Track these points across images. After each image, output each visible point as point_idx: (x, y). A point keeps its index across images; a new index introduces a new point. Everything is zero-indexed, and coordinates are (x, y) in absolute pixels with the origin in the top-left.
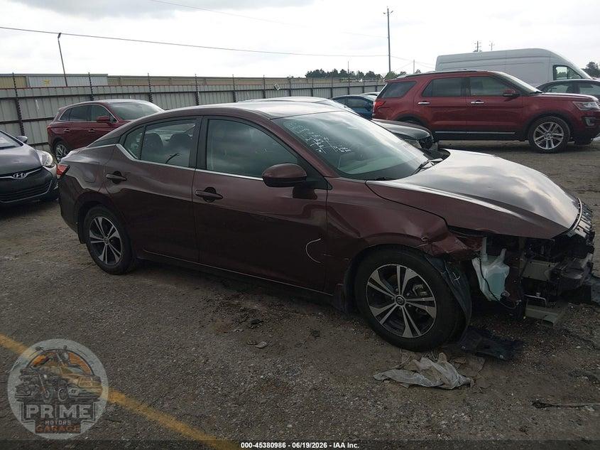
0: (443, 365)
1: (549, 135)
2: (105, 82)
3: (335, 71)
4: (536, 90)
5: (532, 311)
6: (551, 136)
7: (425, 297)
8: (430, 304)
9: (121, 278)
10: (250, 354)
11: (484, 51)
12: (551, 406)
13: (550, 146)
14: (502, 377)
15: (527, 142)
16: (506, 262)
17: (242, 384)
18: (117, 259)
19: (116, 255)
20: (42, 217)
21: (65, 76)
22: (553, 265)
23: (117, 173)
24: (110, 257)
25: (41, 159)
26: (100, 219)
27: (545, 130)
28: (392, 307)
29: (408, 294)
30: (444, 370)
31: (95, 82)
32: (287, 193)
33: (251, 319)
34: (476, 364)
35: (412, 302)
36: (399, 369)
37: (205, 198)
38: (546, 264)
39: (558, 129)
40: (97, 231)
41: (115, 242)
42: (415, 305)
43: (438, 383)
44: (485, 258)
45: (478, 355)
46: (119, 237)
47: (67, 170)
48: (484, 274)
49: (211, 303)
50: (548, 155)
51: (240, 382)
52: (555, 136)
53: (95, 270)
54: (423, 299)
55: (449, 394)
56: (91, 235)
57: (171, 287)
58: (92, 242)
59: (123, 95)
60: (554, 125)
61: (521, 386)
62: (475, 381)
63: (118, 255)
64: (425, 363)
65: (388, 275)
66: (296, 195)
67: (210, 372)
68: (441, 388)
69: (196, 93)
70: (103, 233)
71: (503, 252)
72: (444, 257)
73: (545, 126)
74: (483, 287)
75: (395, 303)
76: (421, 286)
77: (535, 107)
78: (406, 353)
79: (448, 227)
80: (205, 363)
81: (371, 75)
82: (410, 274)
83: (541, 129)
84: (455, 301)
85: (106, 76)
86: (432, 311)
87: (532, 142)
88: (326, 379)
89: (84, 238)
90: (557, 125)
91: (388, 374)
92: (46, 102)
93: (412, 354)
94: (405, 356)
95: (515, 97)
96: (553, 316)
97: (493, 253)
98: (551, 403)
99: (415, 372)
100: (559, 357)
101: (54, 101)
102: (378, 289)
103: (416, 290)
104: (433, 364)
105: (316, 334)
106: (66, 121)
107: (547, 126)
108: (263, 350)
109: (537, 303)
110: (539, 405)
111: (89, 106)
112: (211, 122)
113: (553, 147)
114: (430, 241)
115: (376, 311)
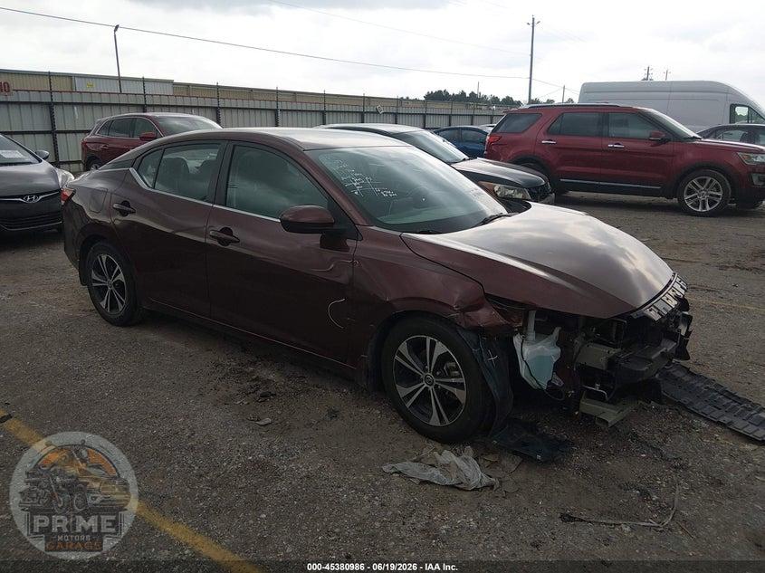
0: (466, 460)
1: (704, 194)
2: (169, 90)
3: (463, 94)
4: (692, 134)
5: (588, 406)
6: (707, 194)
7: (455, 377)
8: (460, 386)
9: (123, 331)
10: (247, 431)
11: (655, 80)
12: (582, 520)
13: (704, 207)
14: (536, 482)
15: (675, 200)
16: (558, 344)
17: (225, 464)
18: (121, 307)
19: (119, 302)
20: (54, 252)
21: (120, 79)
22: (613, 352)
23: (125, 203)
24: (113, 305)
25: (60, 180)
26: (104, 258)
27: (699, 186)
28: (420, 387)
29: (438, 373)
30: (465, 466)
31: (150, 89)
32: (314, 240)
33: (260, 392)
34: (510, 463)
35: (441, 383)
36: (415, 461)
37: (220, 240)
38: (605, 349)
39: (716, 186)
40: (100, 273)
41: (119, 285)
42: (445, 387)
43: (454, 482)
44: (532, 336)
45: (515, 453)
46: (124, 281)
47: (72, 195)
48: (525, 355)
49: (220, 369)
50: (699, 219)
51: (222, 462)
52: (711, 195)
53: (96, 318)
54: (453, 380)
55: (465, 496)
56: (94, 276)
57: (179, 346)
58: (95, 285)
59: (184, 108)
60: (711, 181)
61: (556, 495)
62: (501, 482)
63: (122, 303)
64: (448, 456)
65: (418, 348)
66: (325, 244)
67: (192, 448)
68: (458, 488)
69: (275, 111)
70: (107, 275)
71: (557, 331)
72: (478, 330)
73: (699, 181)
74: (523, 371)
75: (424, 382)
76: (453, 364)
77: (690, 155)
78: (433, 444)
79: (487, 296)
80: (189, 437)
81: (508, 101)
82: (441, 349)
83: (693, 184)
84: (485, 385)
85: (171, 82)
86: (461, 395)
87: (681, 200)
88: (326, 466)
89: (85, 279)
90: (715, 182)
91: (399, 467)
92: (88, 110)
93: (438, 446)
94: (429, 448)
95: (664, 141)
96: (611, 415)
97: (542, 331)
98: (583, 518)
99: (433, 466)
100: (615, 465)
101: (97, 109)
102: (408, 366)
103: (447, 369)
104: (454, 458)
105: (334, 414)
106: (104, 136)
107: (702, 182)
108: (265, 429)
109: (598, 397)
110: (567, 518)
111: (134, 119)
112: (237, 148)
113: (708, 208)
114: (463, 311)
115: (403, 391)
